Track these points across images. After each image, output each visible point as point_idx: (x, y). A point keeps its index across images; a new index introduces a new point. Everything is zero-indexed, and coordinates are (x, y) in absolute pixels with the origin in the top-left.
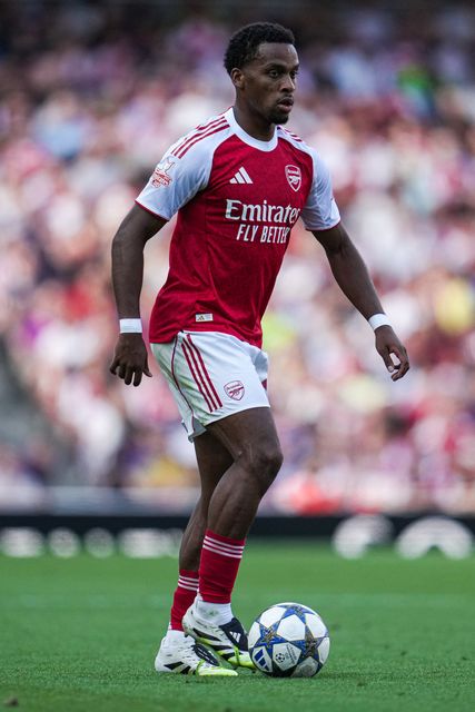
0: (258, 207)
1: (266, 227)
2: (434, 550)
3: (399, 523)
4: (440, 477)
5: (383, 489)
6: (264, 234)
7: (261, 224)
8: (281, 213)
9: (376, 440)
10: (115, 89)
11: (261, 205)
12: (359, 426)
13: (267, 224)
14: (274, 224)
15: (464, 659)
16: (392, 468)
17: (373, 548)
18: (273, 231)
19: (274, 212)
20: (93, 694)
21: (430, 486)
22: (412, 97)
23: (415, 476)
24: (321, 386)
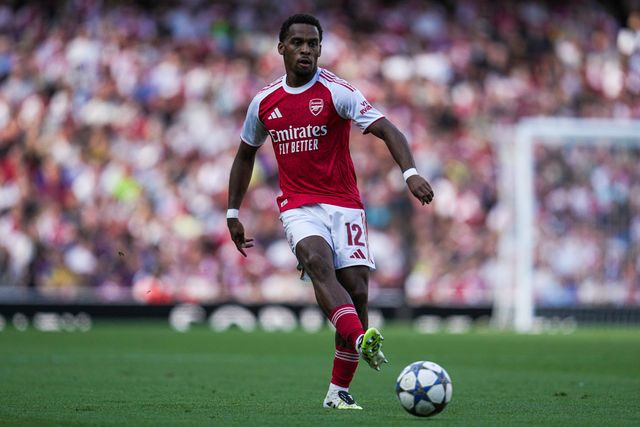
0: (286, 131)
1: (293, 143)
2: (234, 326)
3: (208, 309)
4: (236, 280)
5: (201, 288)
6: (293, 147)
7: (290, 141)
8: (304, 131)
9: (196, 256)
10: (31, 34)
11: (288, 129)
12: (185, 249)
13: (295, 140)
14: (299, 139)
15: (252, 395)
16: (206, 274)
17: (193, 324)
18: (300, 144)
19: (298, 132)
20: (17, 417)
21: (230, 286)
22: (219, 40)
23: (220, 279)
24: (162, 223)
